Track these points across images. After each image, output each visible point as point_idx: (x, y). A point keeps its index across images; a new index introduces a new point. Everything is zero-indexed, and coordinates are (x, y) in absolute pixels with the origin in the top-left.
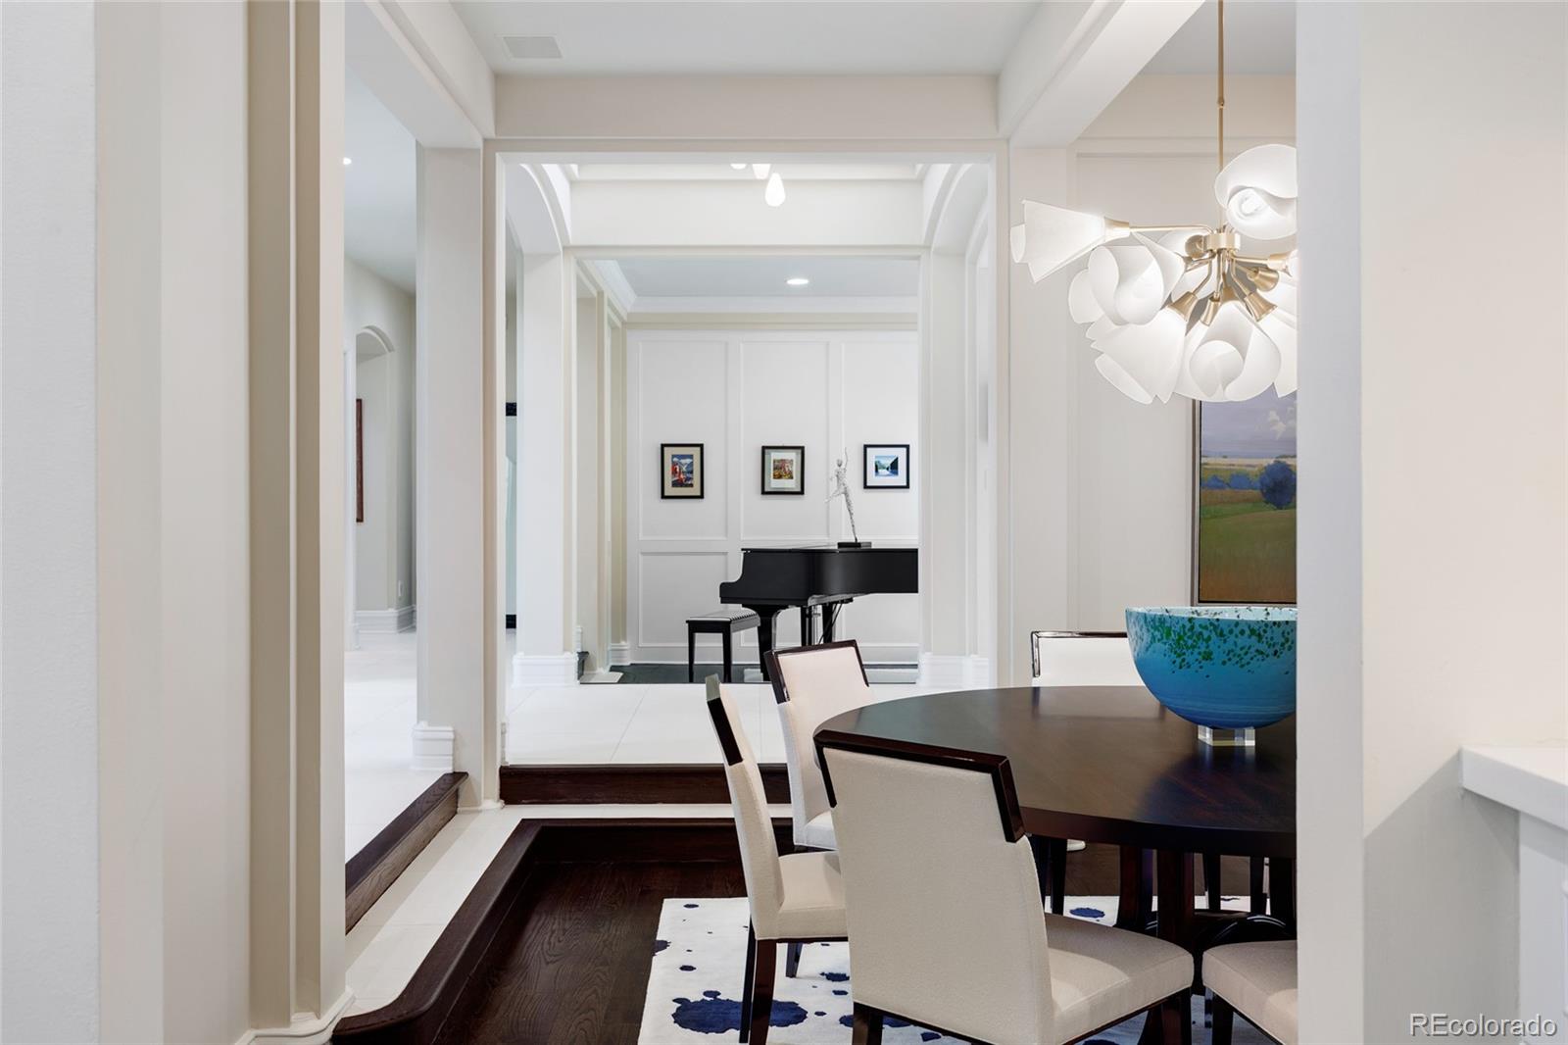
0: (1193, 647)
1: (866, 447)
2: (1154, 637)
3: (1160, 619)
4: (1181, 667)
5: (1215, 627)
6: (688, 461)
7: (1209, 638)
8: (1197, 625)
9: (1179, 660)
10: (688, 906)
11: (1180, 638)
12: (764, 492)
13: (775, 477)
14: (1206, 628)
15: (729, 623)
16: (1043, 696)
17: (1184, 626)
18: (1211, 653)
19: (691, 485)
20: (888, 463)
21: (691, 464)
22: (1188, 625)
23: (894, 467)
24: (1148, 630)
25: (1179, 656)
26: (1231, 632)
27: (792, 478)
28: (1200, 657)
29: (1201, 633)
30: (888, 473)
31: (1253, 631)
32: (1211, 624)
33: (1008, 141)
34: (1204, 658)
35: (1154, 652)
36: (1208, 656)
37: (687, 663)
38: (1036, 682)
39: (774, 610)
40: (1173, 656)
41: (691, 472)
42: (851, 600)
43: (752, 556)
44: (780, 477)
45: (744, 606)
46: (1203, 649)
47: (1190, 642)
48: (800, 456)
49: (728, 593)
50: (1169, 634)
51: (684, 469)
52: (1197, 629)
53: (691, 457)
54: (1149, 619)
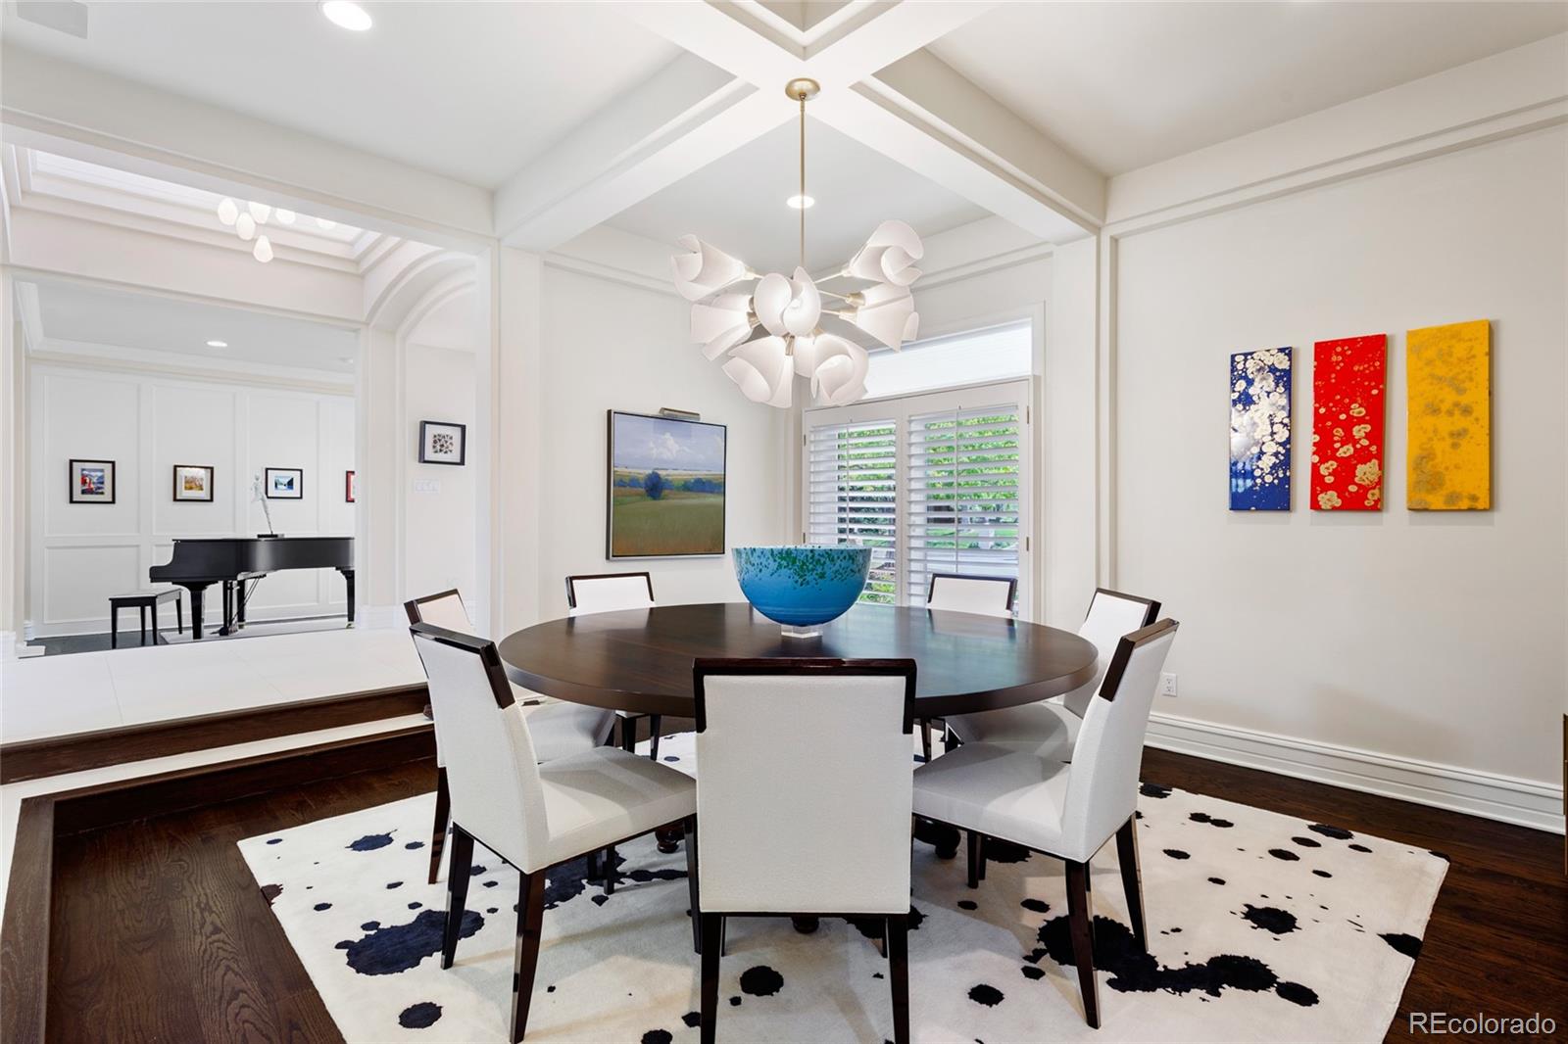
0: (813, 570)
1: (267, 470)
2: (780, 566)
3: (787, 552)
4: (802, 585)
5: (829, 555)
6: (99, 474)
7: (825, 563)
8: (817, 554)
9: (800, 580)
10: (270, 842)
11: (804, 564)
12: (175, 500)
13: (186, 488)
14: (823, 556)
15: (155, 598)
16: (576, 621)
17: (807, 556)
18: (825, 573)
19: (102, 493)
20: (286, 481)
21: (102, 477)
22: (810, 555)
23: (290, 484)
24: (775, 561)
25: (801, 577)
26: (838, 558)
27: (202, 489)
28: (817, 577)
29: (819, 560)
30: (284, 487)
31: (850, 557)
32: (827, 553)
33: (499, 240)
34: (820, 578)
35: (779, 576)
36: (822, 576)
37: (111, 632)
38: (573, 613)
39: (203, 585)
40: (797, 578)
41: (102, 483)
42: (265, 576)
43: (181, 546)
44: (191, 488)
45: (174, 583)
46: (820, 571)
47: (811, 566)
48: (209, 475)
49: (157, 574)
50: (794, 563)
51: (95, 480)
52: (817, 557)
53: (102, 471)
54: (775, 553)
